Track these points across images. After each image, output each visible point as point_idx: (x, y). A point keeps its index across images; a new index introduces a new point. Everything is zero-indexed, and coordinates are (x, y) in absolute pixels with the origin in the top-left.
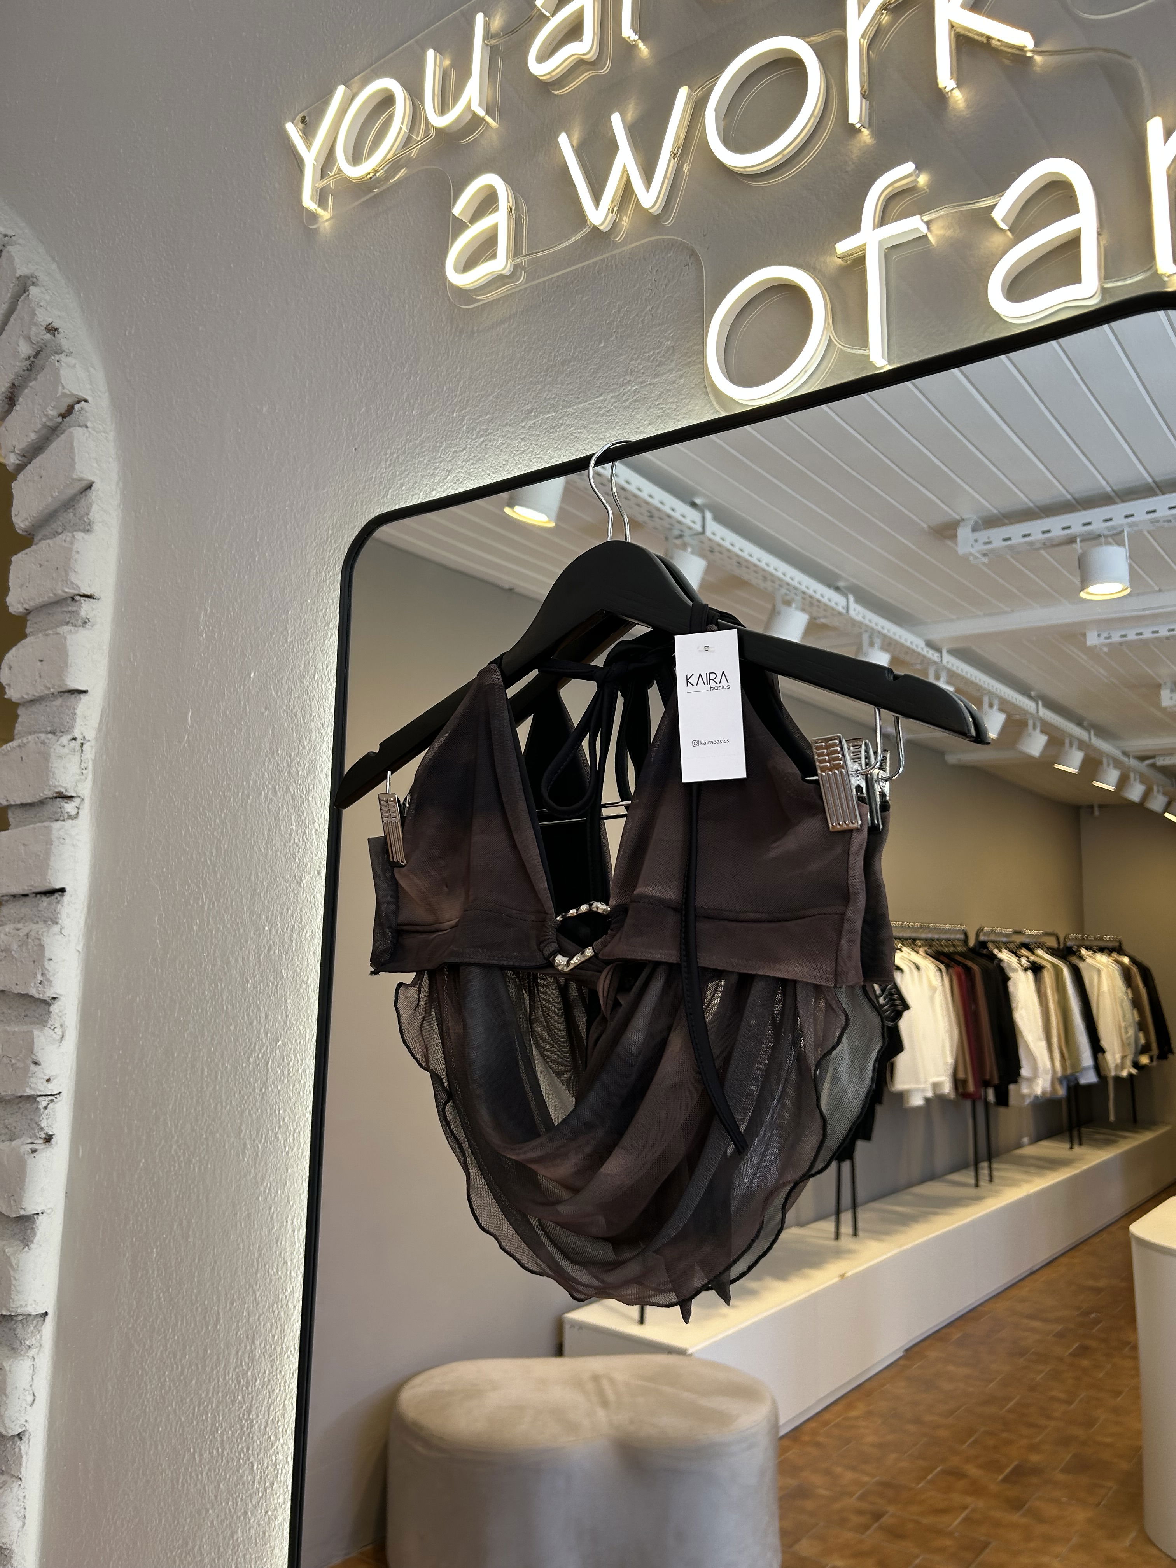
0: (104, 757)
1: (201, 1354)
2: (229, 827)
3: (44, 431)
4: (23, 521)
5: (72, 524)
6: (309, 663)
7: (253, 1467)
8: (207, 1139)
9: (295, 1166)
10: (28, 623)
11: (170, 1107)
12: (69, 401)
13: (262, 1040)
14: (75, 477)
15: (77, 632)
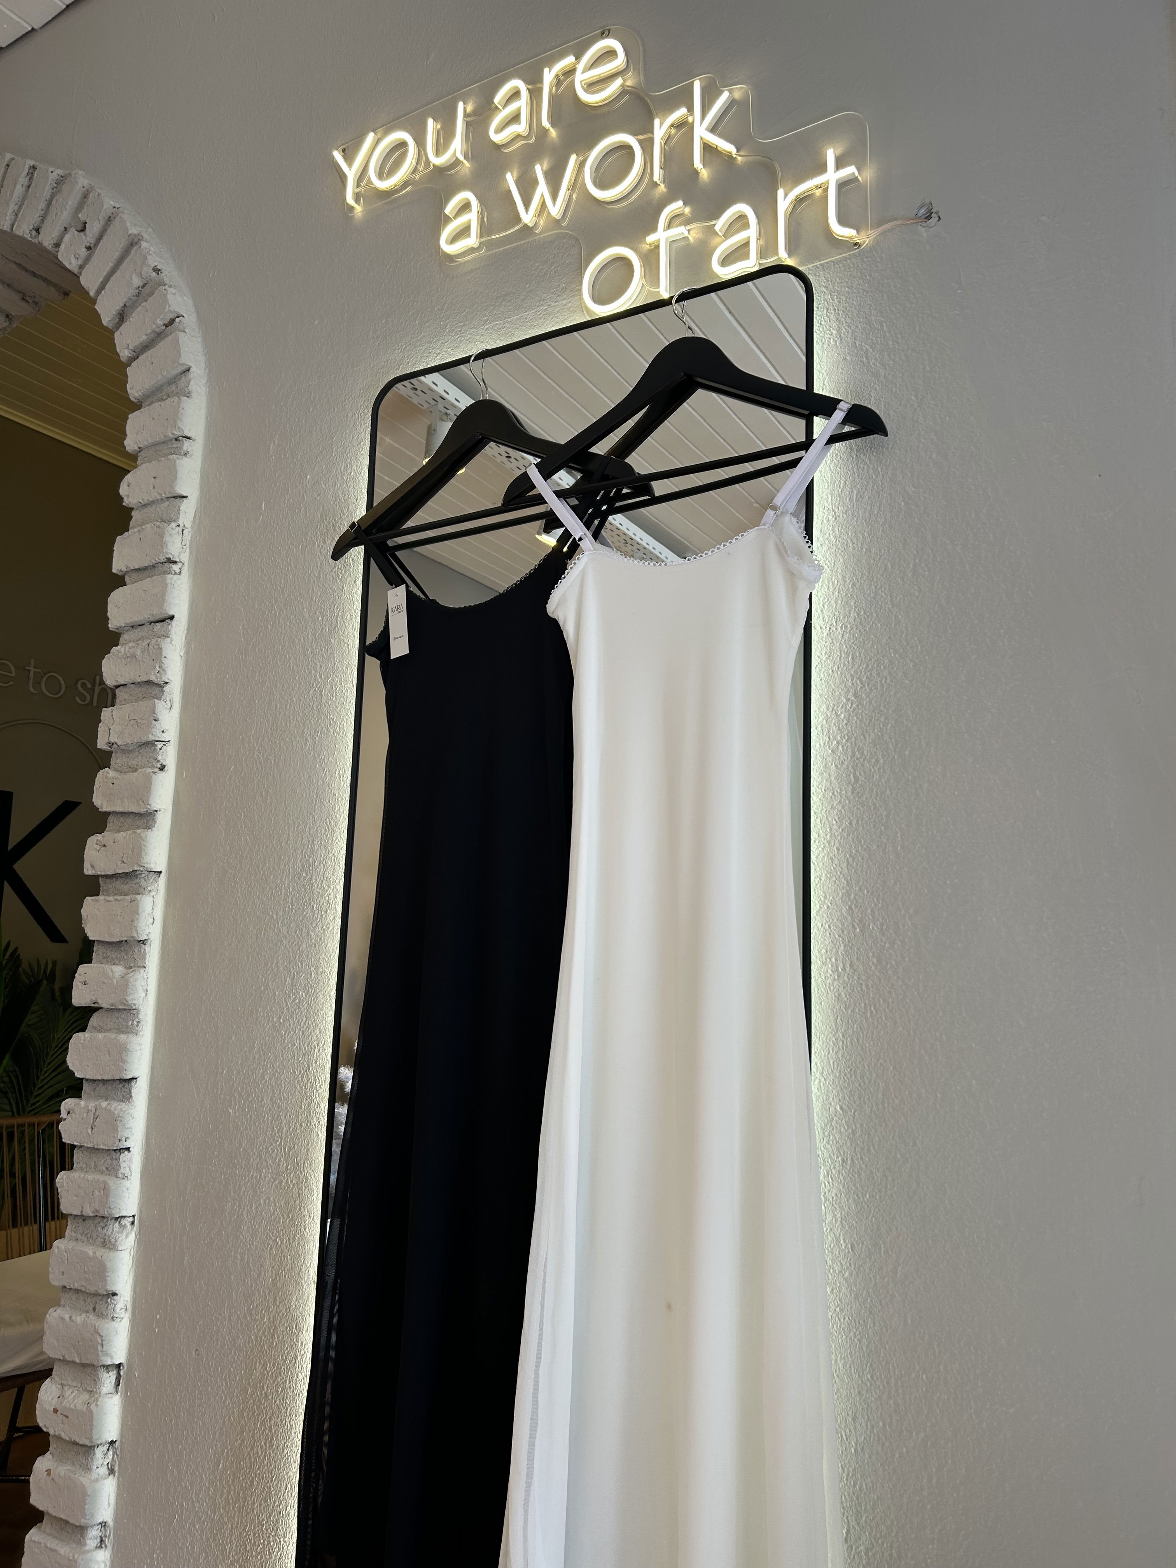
0: (198, 538)
1: (276, 860)
2: (293, 566)
3: (152, 335)
4: (137, 392)
5: (174, 393)
6: (347, 467)
7: (313, 906)
8: (280, 743)
9: (341, 743)
10: (139, 458)
11: (253, 732)
12: (172, 316)
13: (318, 680)
14: (180, 362)
15: (182, 458)
